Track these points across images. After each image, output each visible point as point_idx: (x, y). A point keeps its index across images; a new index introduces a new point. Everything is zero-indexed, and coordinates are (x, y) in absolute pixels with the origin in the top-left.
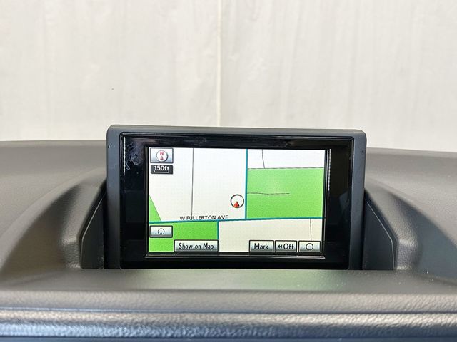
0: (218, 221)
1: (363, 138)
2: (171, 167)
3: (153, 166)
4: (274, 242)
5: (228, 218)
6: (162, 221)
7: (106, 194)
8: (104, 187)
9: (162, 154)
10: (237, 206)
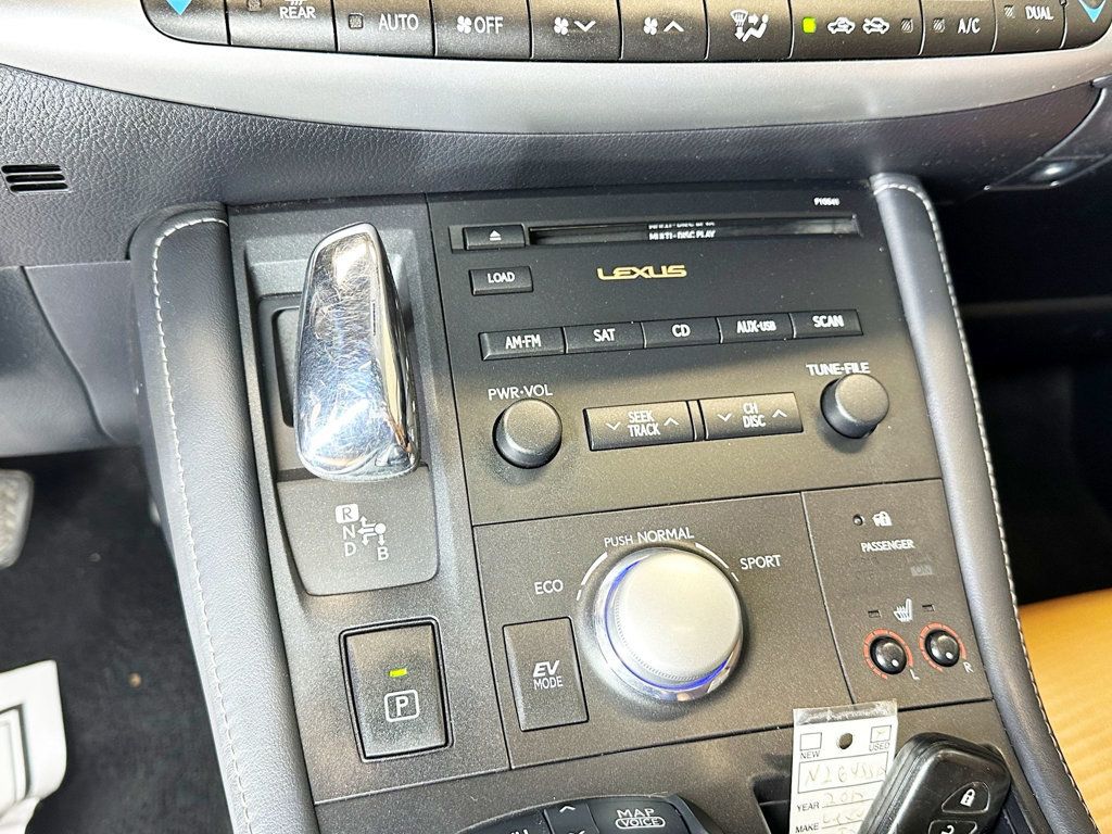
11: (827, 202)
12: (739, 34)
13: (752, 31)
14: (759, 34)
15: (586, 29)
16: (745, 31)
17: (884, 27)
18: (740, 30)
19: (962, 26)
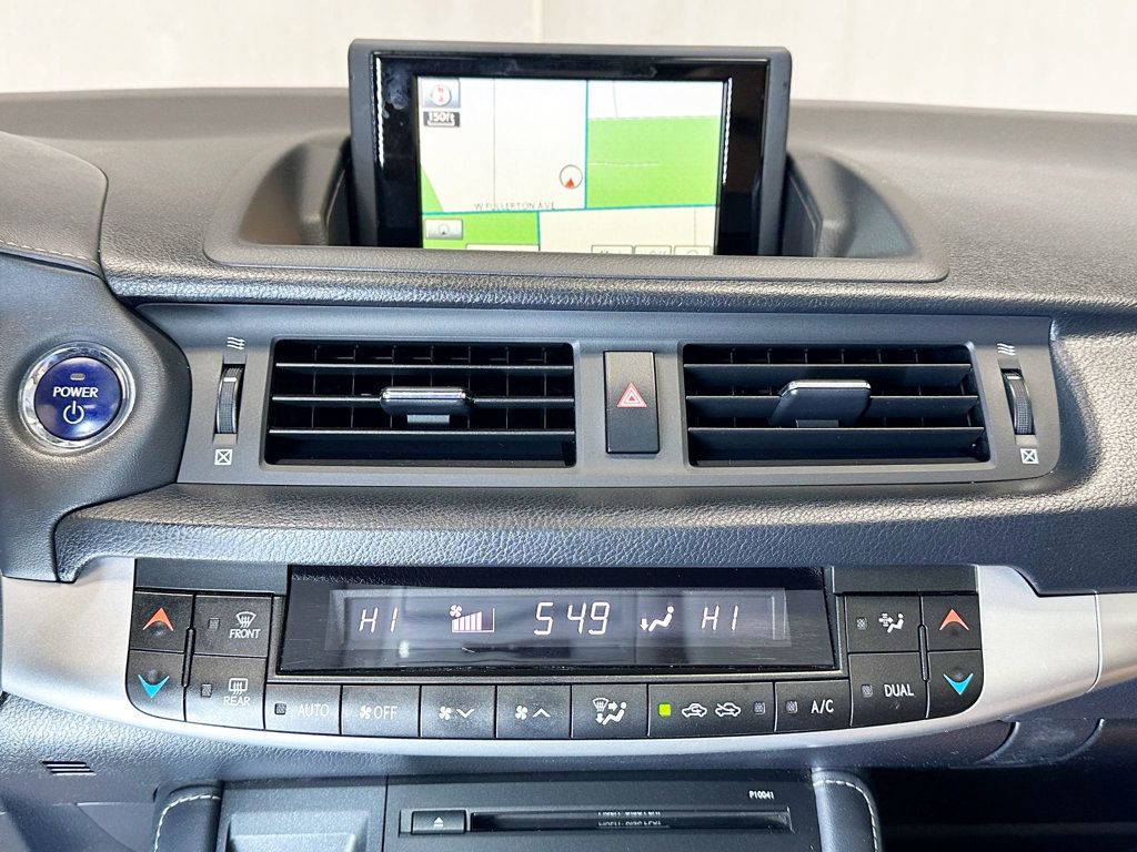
0: (538, 212)
1: (786, 60)
2: (457, 116)
3: (426, 115)
4: (634, 249)
5: (555, 207)
6: (445, 211)
7: (351, 161)
8: (347, 149)
9: (440, 90)
10: (570, 184)
11: (762, 795)
12: (600, 718)
13: (610, 717)
14: (617, 719)
15: (465, 716)
16: (604, 717)
17: (737, 711)
18: (600, 716)
19: (815, 707)
